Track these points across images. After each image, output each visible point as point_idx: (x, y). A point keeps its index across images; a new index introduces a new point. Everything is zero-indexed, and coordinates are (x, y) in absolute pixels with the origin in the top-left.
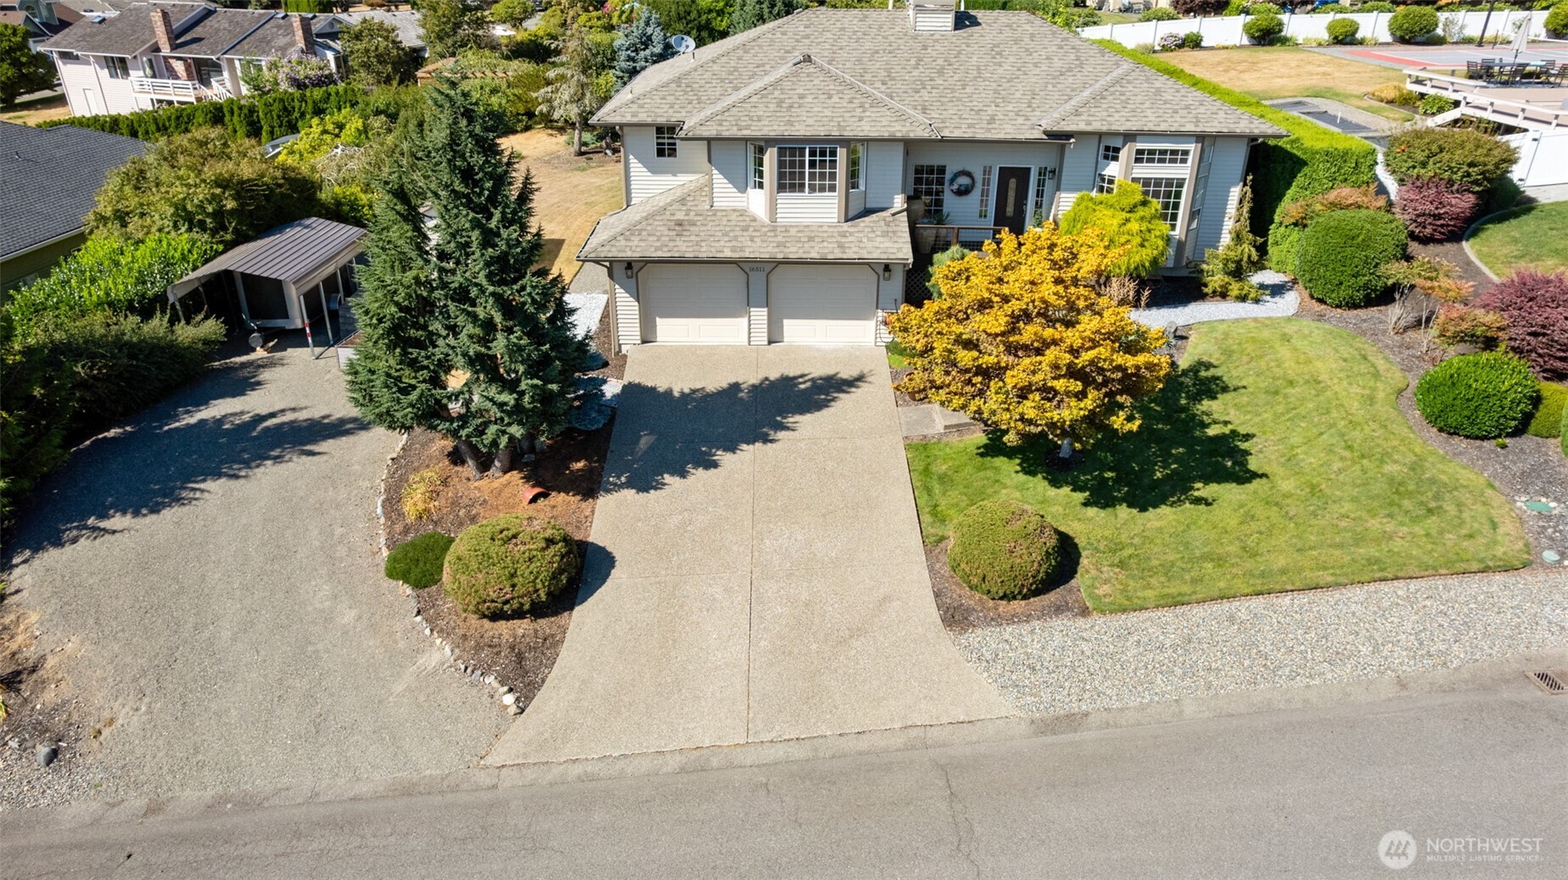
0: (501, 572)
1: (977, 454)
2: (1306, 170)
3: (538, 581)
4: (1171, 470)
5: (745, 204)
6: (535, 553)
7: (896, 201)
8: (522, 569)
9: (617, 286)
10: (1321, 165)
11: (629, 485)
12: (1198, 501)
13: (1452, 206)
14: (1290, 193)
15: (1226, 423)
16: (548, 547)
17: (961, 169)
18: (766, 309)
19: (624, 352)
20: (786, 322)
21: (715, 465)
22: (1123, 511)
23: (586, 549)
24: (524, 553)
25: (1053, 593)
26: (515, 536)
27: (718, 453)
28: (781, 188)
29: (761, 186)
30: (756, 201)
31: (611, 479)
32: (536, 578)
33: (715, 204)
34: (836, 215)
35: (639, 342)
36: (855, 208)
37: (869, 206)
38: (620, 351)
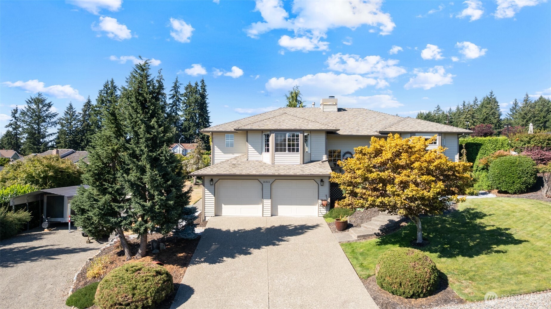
0: (128, 287)
1: (376, 245)
2: (482, 147)
3: (149, 292)
4: (477, 242)
5: (261, 159)
6: (149, 277)
7: (324, 157)
8: (140, 285)
9: (206, 190)
10: (488, 144)
11: (205, 261)
12: (498, 252)
13: (546, 155)
14: (478, 157)
15: (493, 226)
16: (157, 275)
17: (347, 151)
18: (270, 200)
19: (207, 220)
20: (279, 206)
21: (250, 253)
22: (460, 258)
23: (179, 287)
24: (143, 277)
25: (439, 294)
26: (140, 269)
27: (251, 249)
28: (276, 150)
29: (268, 150)
30: (266, 157)
31: (197, 260)
32: (148, 291)
33: (249, 159)
34: (299, 161)
35: (214, 215)
36: (307, 159)
37: (312, 159)
38: (205, 220)
